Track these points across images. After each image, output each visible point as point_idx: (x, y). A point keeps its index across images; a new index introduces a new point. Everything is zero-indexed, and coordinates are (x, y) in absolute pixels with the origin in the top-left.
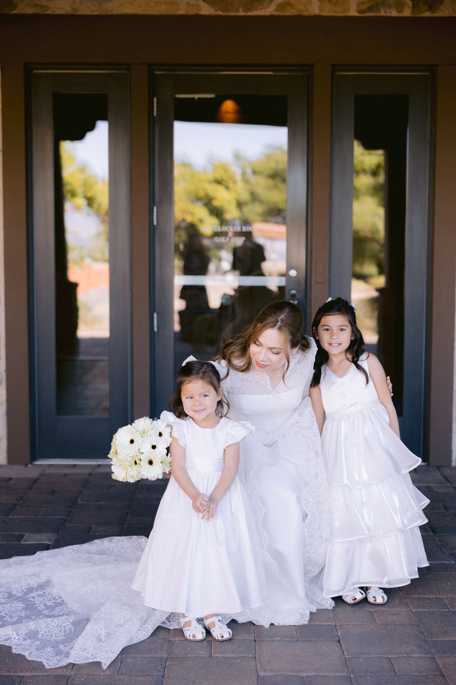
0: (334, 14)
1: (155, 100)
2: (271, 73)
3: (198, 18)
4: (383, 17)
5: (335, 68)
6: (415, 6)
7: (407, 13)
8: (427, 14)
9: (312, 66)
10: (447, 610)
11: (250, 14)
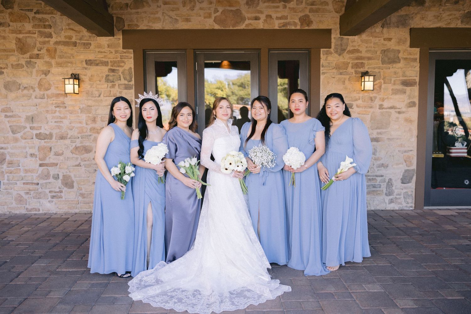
0: (269, 28)
1: (196, 63)
2: (244, 52)
3: (213, 30)
4: (288, 29)
5: (270, 50)
6: (302, 25)
7: (298, 27)
8: (307, 28)
9: (260, 49)
11: (235, 28)
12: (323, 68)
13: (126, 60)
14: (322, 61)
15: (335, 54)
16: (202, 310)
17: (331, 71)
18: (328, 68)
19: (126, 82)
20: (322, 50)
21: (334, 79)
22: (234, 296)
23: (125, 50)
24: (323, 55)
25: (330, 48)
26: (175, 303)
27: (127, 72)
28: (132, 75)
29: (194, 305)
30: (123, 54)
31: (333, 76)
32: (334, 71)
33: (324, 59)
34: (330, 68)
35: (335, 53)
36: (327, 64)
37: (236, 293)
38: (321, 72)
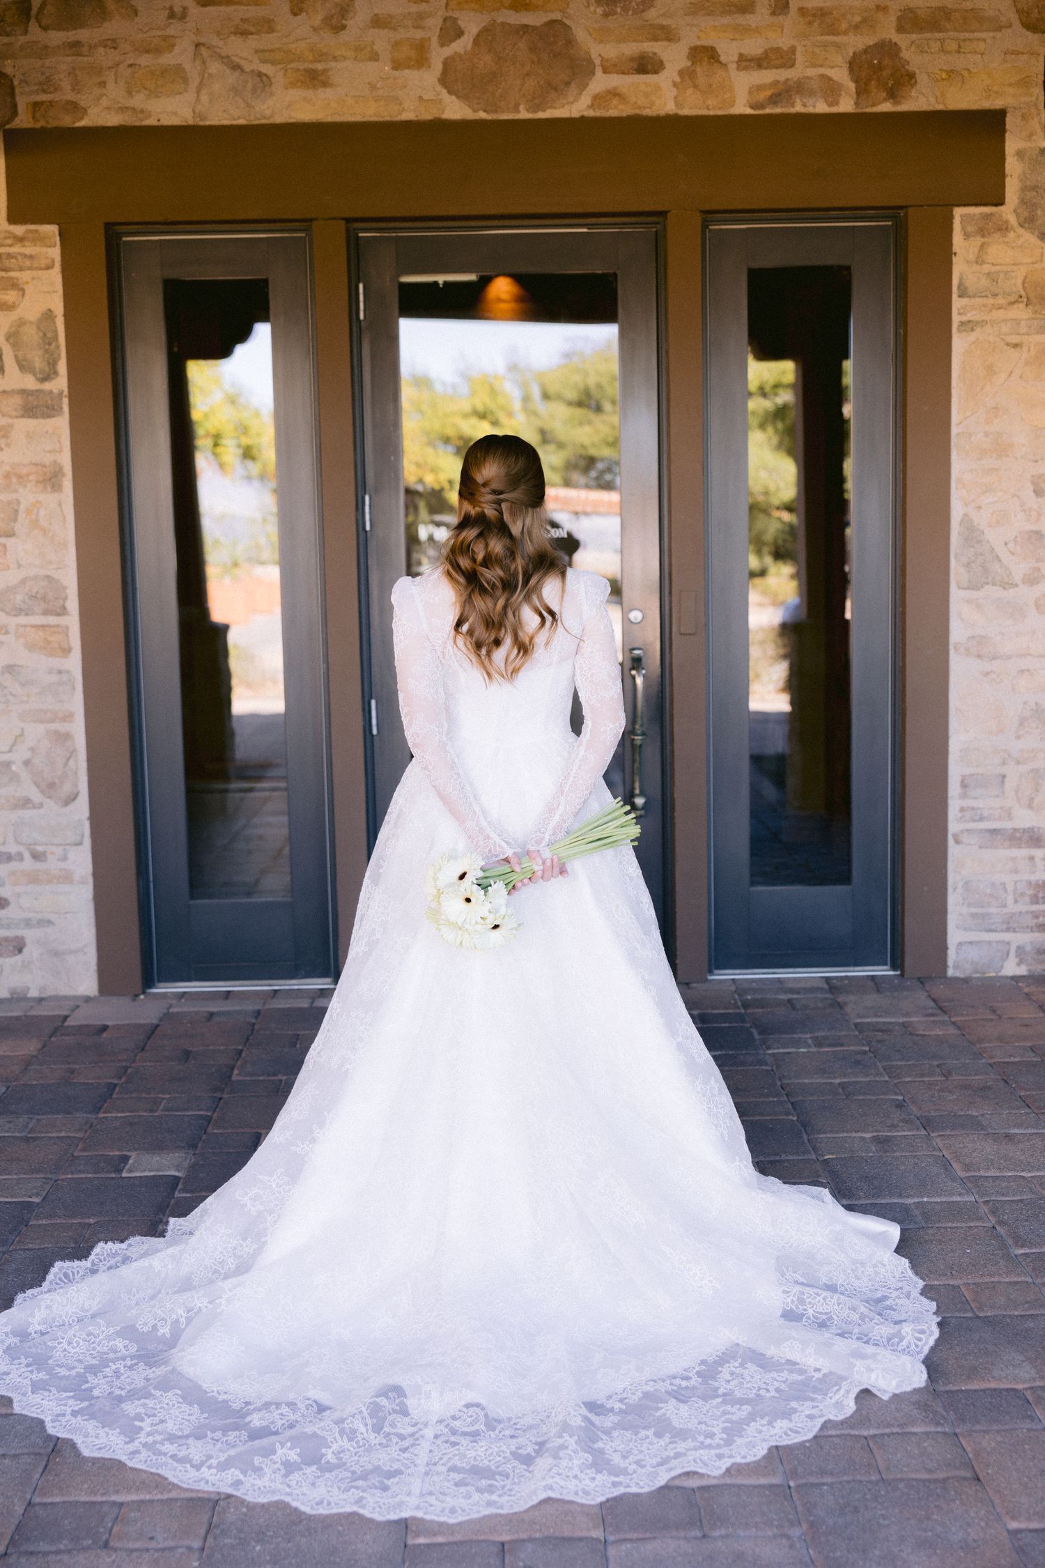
0: (705, 112)
1: (361, 286)
2: (582, 230)
3: (440, 126)
4: (798, 116)
5: (709, 216)
6: (862, 92)
7: (846, 105)
8: (886, 107)
9: (663, 214)
10: (969, 1315)
11: (541, 115)
12: (965, 301)
13: (24, 276)
14: (959, 269)
15: (1021, 231)
16: (432, 1500)
17: (1001, 314)
18: (991, 301)
19: (30, 383)
20: (958, 212)
21: (1014, 353)
22: (609, 1421)
23: (19, 230)
24: (967, 236)
25: (1000, 202)
26: (290, 1467)
27: (31, 335)
28: (58, 347)
29: (385, 1477)
30: (10, 246)
31: (1014, 339)
32: (1020, 313)
33: (972, 257)
34: (1001, 301)
35: (1022, 226)
36: (984, 282)
37: (618, 1406)
38: (956, 319)
